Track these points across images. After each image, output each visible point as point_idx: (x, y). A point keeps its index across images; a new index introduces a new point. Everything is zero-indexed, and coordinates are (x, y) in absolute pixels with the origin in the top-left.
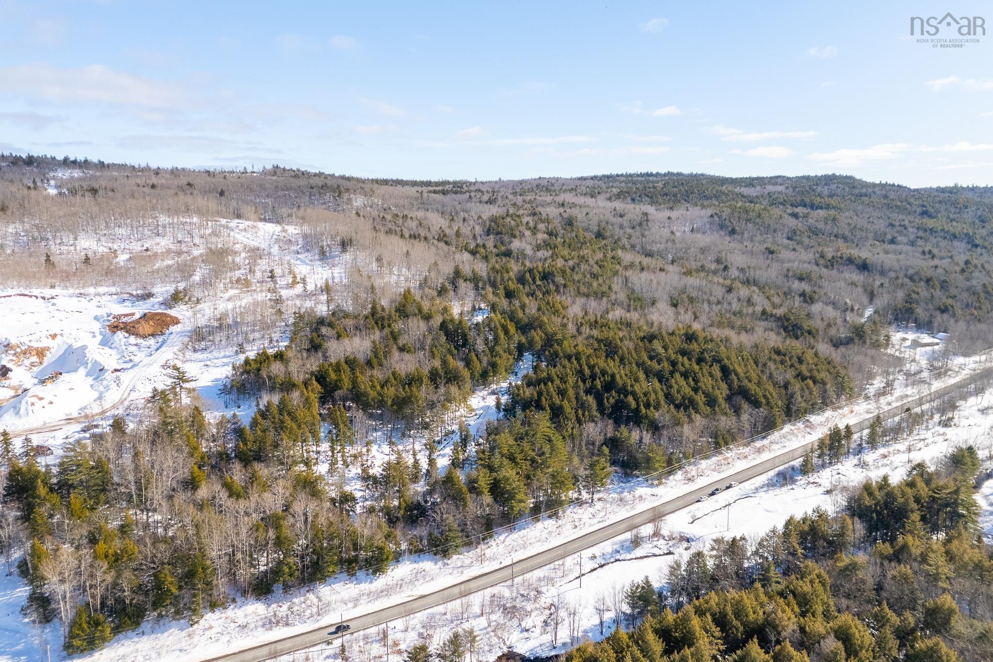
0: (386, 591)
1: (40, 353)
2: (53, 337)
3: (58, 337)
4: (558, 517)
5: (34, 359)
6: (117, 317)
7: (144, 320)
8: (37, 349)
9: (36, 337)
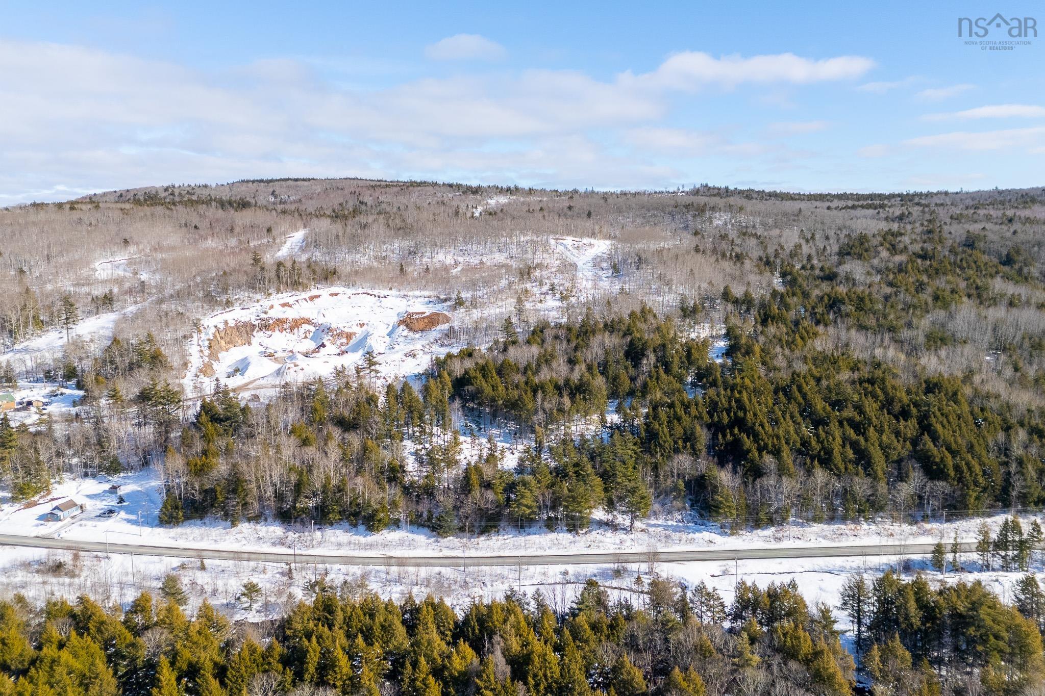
0: (371, 546)
1: (349, 336)
2: (362, 325)
3: (365, 326)
4: (577, 533)
5: (344, 340)
6: (411, 315)
7: (424, 318)
8: (347, 333)
9: (350, 324)
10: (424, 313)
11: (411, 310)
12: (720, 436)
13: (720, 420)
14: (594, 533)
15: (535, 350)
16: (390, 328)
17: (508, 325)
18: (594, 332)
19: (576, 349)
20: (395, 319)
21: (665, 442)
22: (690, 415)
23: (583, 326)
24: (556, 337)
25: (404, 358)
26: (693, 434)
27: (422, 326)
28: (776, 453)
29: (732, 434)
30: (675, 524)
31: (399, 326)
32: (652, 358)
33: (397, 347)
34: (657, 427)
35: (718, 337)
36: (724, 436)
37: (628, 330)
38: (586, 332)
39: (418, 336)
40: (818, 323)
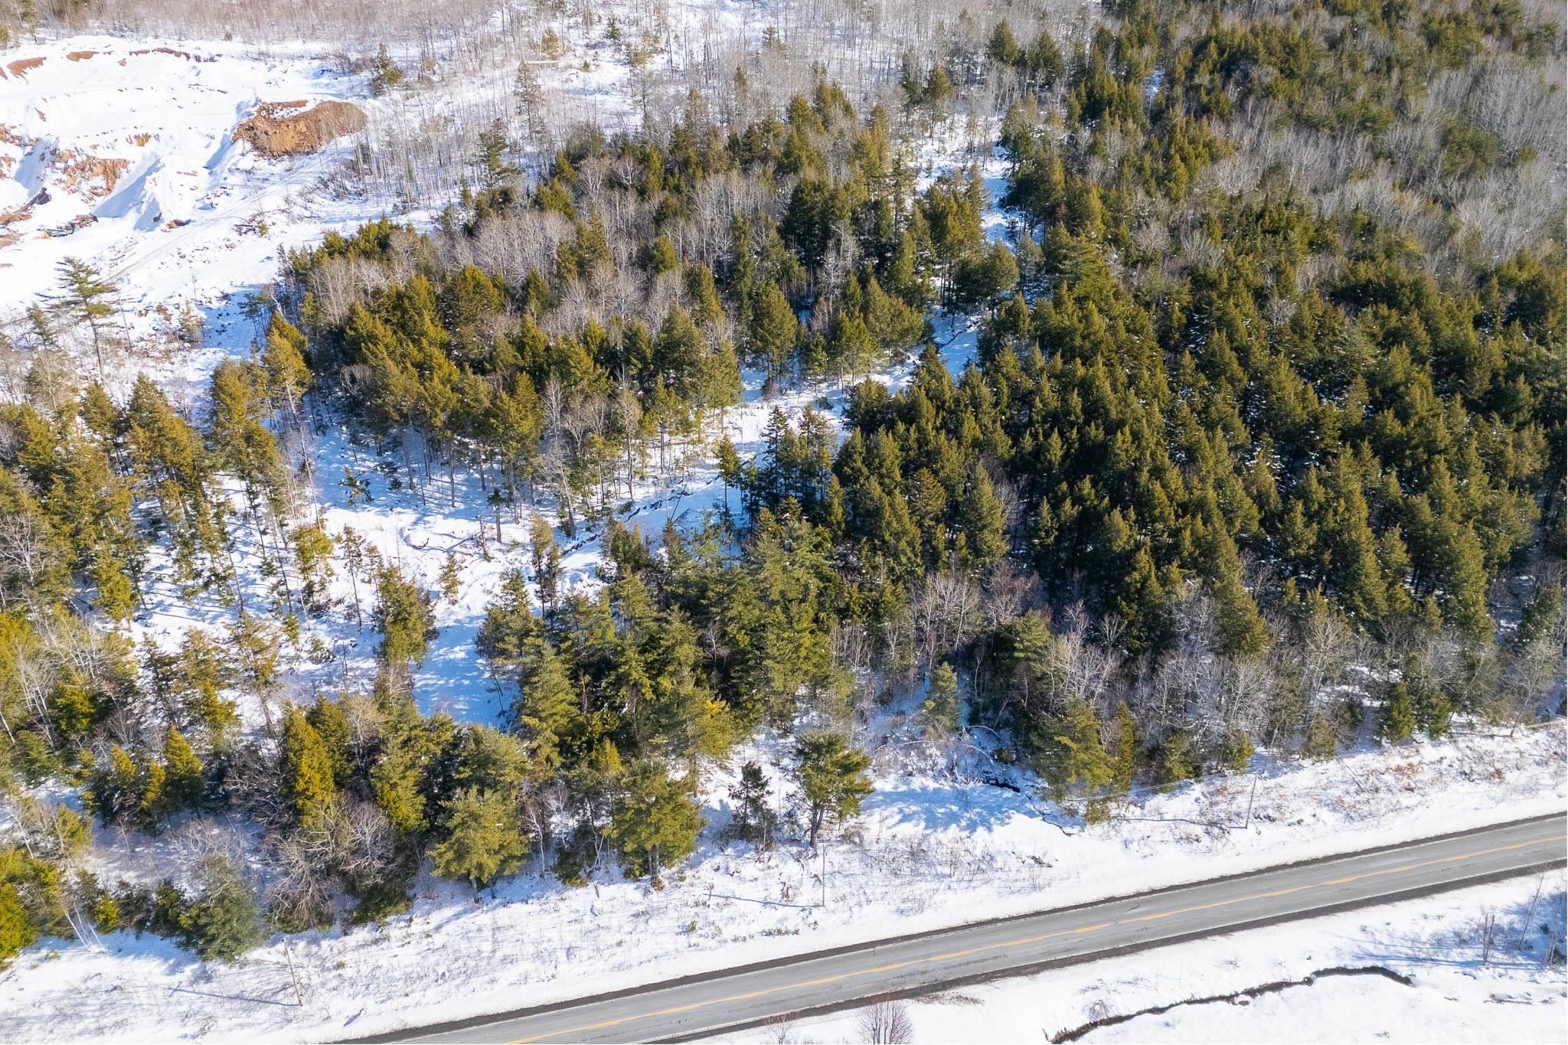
1: (111, 170)
2: (143, 140)
3: (152, 141)
4: (656, 884)
5: (99, 181)
6: (267, 109)
7: (296, 120)
8: (104, 163)
9: (109, 138)
10: (302, 104)
11: (270, 96)
12: (1045, 508)
13: (1039, 451)
14: (707, 866)
15: (555, 227)
16: (216, 146)
17: (493, 144)
18: (705, 166)
19: (660, 218)
20: (230, 121)
21: (898, 536)
22: (959, 439)
23: (676, 147)
24: (613, 182)
25: (234, 236)
26: (972, 503)
27: (290, 140)
28: (1204, 563)
29: (1078, 500)
30: (932, 785)
31: (235, 141)
32: (850, 245)
33: (222, 202)
34: (876, 490)
35: (986, 151)
36: (1056, 506)
37: (787, 154)
38: (686, 163)
39: (279, 167)
40: (1204, 110)
